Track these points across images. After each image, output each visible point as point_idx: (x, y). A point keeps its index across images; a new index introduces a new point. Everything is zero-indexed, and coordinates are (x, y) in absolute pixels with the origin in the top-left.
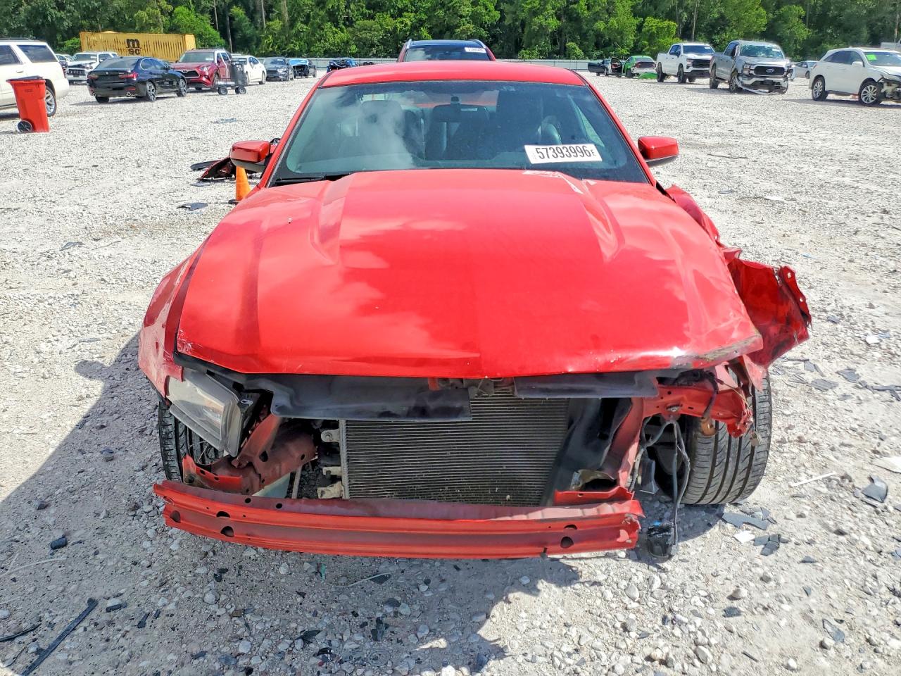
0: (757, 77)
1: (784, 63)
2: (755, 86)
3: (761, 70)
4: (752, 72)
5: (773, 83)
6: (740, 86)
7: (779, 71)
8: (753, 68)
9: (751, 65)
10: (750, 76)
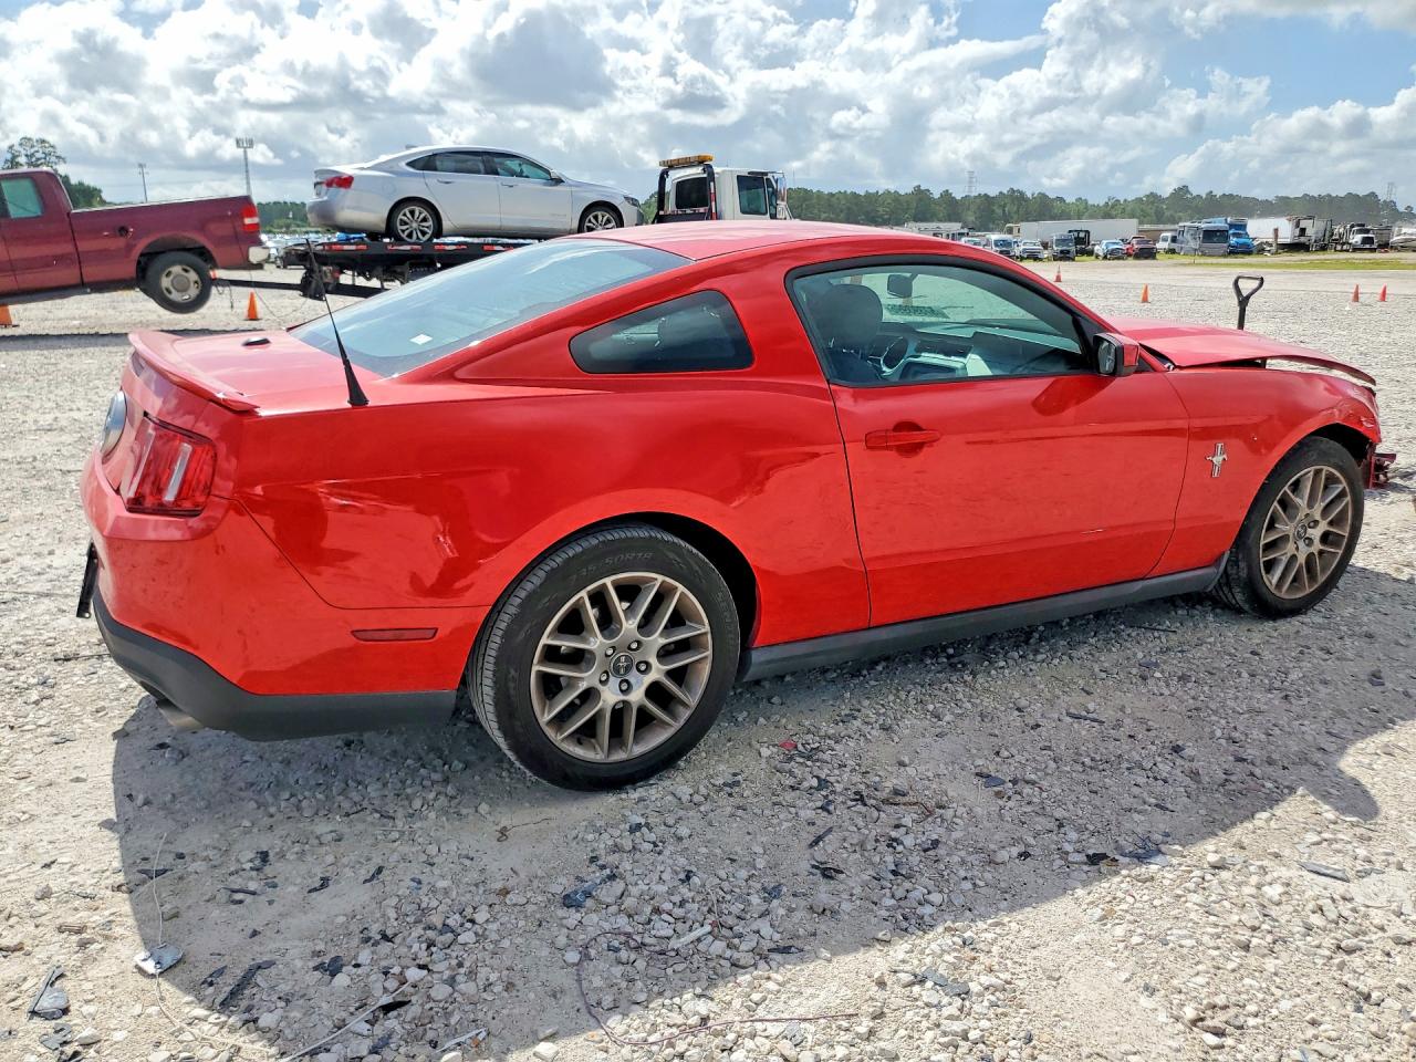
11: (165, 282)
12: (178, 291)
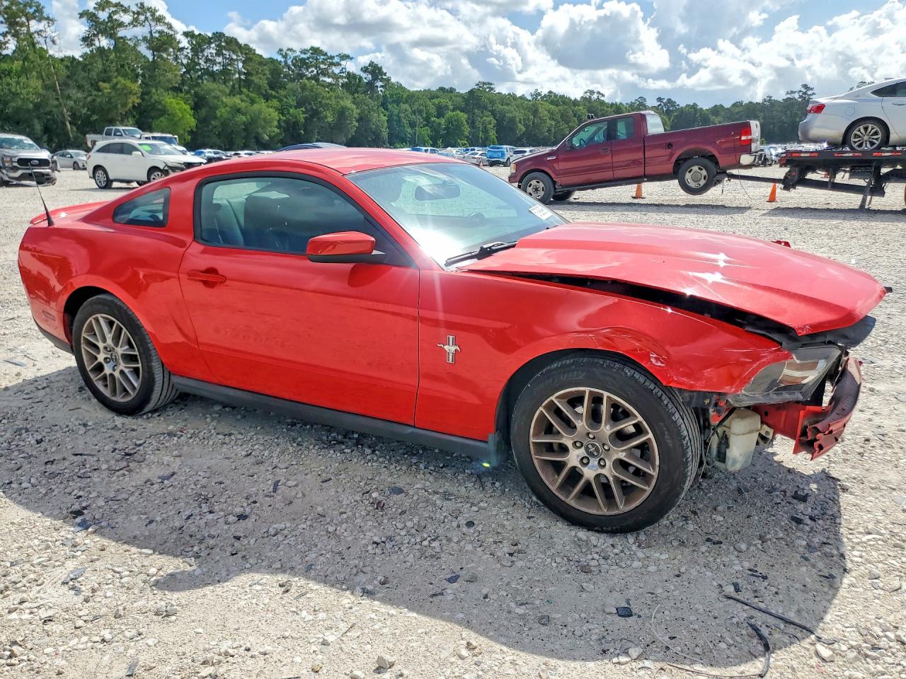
0: (22, 169)
1: (45, 154)
2: (22, 177)
3: (24, 162)
4: (15, 164)
5: (43, 175)
6: (7, 179)
7: (43, 163)
8: (16, 159)
9: (11, 157)
10: (15, 169)
11: (688, 176)
12: (694, 181)
